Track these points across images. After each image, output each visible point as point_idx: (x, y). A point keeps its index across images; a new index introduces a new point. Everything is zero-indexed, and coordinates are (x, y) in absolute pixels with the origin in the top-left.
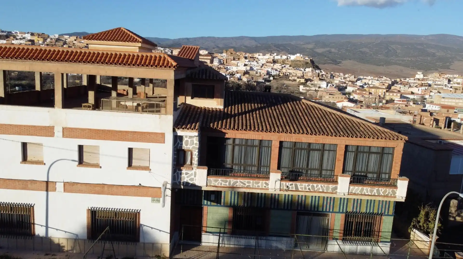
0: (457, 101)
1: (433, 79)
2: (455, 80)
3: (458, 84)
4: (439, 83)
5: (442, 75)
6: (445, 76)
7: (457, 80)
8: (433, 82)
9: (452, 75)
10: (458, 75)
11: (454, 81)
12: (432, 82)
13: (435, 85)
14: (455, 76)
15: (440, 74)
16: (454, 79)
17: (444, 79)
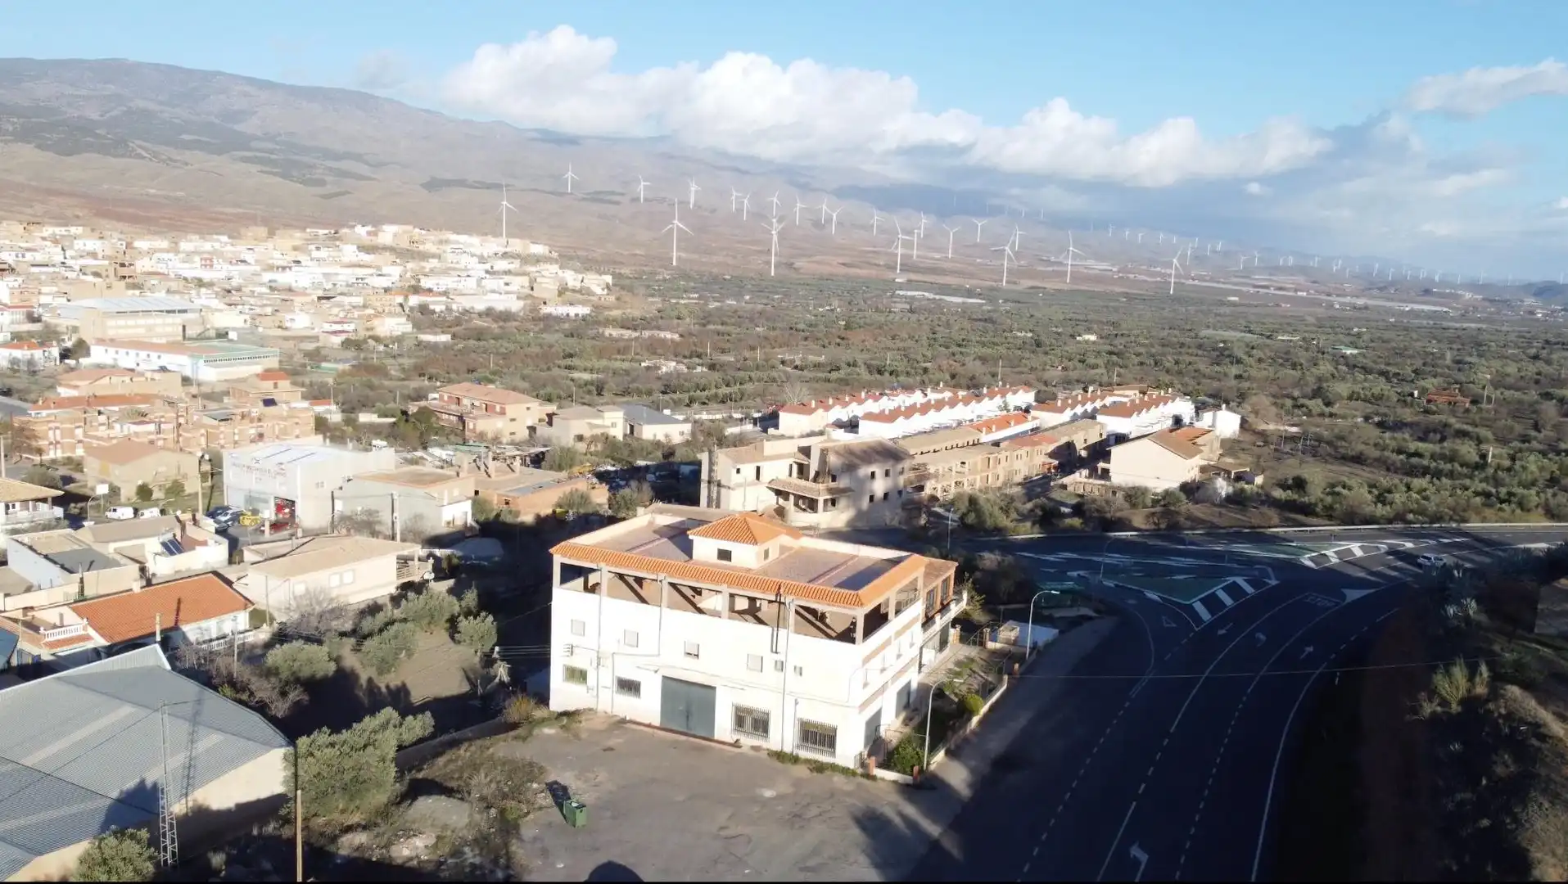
0: (150, 321)
1: (7, 242)
2: (79, 244)
3: (94, 255)
4: (39, 257)
5: (32, 228)
6: (42, 232)
7: (85, 245)
8: (17, 256)
9: (63, 229)
10: (80, 229)
11: (76, 247)
12: (13, 254)
13: (33, 265)
14: (74, 230)
15: (25, 225)
16: (76, 242)
17: (48, 243)
